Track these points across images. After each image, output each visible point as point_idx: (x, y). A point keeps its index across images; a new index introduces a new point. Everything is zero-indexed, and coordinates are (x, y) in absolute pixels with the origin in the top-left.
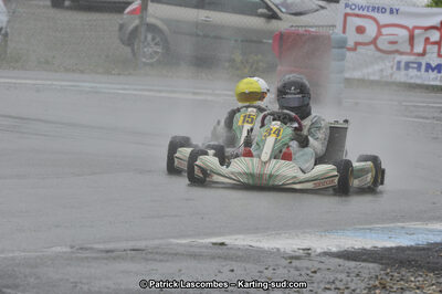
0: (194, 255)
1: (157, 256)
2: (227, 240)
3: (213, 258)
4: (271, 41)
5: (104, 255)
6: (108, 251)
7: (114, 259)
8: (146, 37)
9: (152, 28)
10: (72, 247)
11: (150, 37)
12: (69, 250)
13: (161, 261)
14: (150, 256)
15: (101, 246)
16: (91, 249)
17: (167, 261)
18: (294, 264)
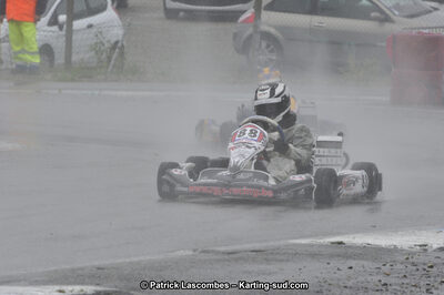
0: (314, 254)
1: (277, 256)
2: (345, 239)
3: (332, 256)
4: (384, 44)
5: (226, 257)
6: (229, 253)
7: (236, 260)
8: (260, 45)
9: (267, 36)
10: (195, 251)
11: (264, 44)
12: (191, 253)
13: (282, 261)
14: (270, 257)
15: (223, 249)
16: (213, 251)
17: (288, 261)
18: (411, 260)
